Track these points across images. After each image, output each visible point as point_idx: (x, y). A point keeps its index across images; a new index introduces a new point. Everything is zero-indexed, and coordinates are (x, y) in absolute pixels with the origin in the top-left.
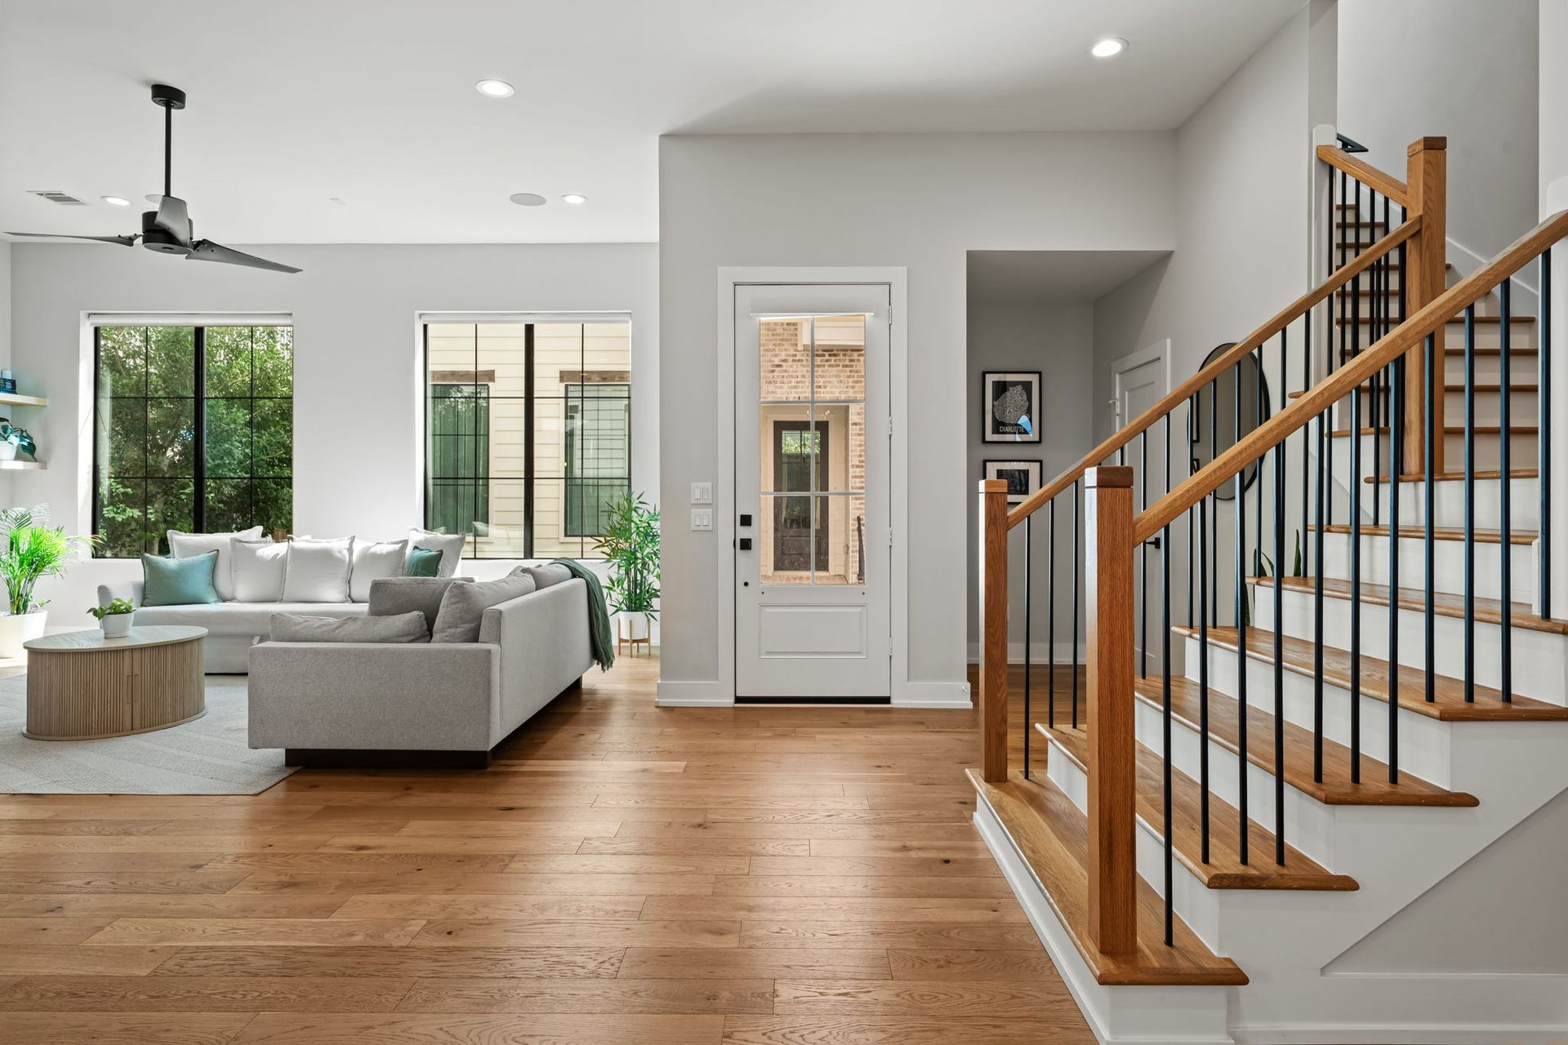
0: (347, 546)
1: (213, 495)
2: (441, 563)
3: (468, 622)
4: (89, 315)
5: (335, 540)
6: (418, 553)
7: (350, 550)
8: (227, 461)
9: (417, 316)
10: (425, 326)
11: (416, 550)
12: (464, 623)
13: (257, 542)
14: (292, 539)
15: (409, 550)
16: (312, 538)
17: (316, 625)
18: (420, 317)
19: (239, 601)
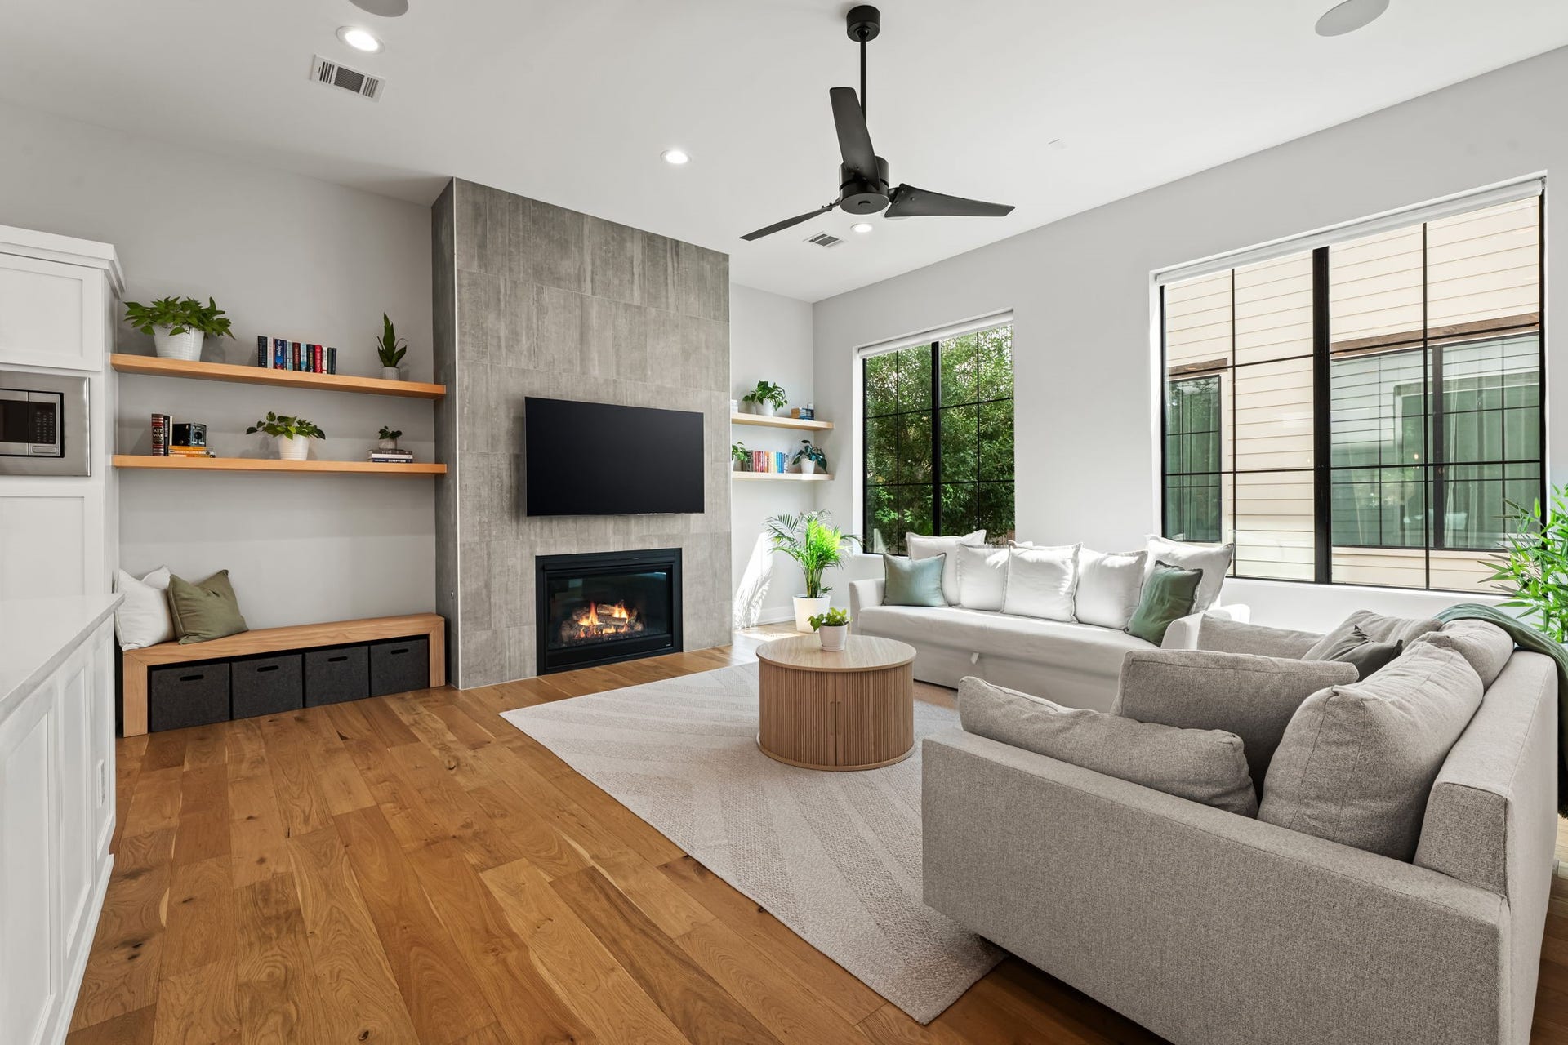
0: (1072, 556)
1: (951, 500)
2: (1198, 589)
3: (1377, 796)
4: (859, 349)
5: (1058, 547)
6: (1162, 570)
7: (1075, 561)
8: (962, 469)
9: (1151, 278)
10: (1162, 288)
11: (1160, 566)
12: (1364, 796)
13: (979, 547)
14: (1013, 544)
15: (1149, 565)
16: (1034, 545)
17: (1025, 716)
18: (1156, 278)
19: (963, 608)
